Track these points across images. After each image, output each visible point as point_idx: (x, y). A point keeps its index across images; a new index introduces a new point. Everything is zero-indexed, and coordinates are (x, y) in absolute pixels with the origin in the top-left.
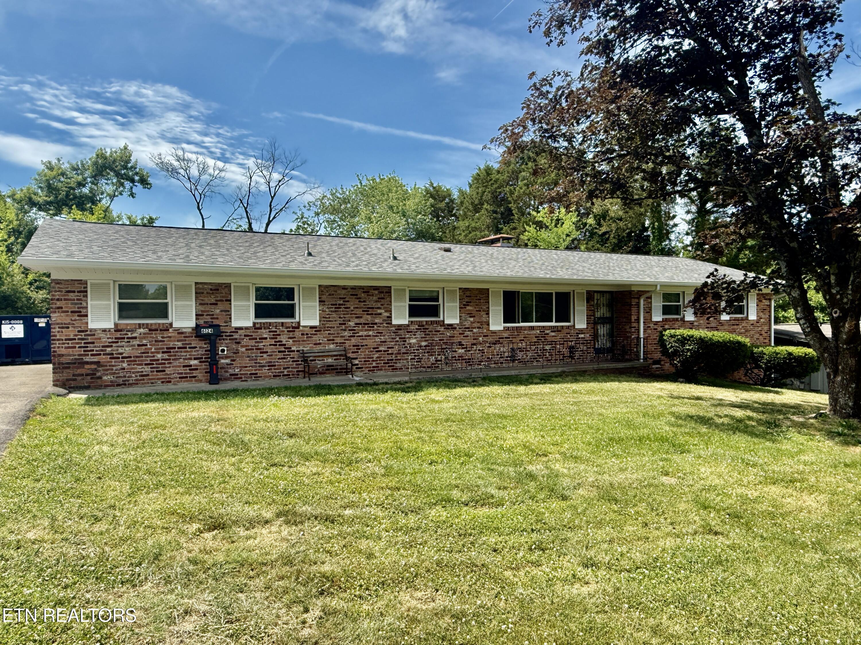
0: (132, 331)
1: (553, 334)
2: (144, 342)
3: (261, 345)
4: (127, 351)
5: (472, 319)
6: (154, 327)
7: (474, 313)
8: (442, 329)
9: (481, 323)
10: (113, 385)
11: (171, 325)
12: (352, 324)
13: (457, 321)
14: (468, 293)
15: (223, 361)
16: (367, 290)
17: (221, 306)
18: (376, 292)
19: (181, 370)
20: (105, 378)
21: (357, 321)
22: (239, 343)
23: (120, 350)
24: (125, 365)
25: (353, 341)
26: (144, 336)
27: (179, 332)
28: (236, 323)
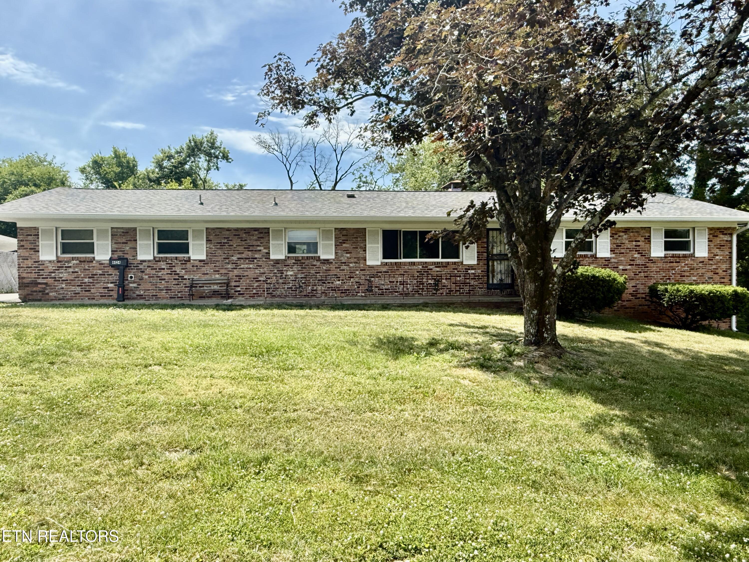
0: (68, 262)
1: (438, 269)
2: (76, 270)
3: (160, 274)
4: (65, 276)
5: (348, 255)
6: (82, 260)
7: (351, 250)
8: (318, 264)
9: (358, 258)
10: (56, 299)
11: (94, 258)
12: (235, 258)
13: (333, 257)
14: (344, 233)
15: (131, 285)
16: (248, 231)
17: (130, 245)
18: (256, 233)
19: (102, 290)
20: (51, 294)
21: (239, 256)
22: (143, 272)
23: (61, 275)
24: (64, 286)
25: (236, 272)
26: (76, 266)
27: (100, 263)
28: (140, 257)
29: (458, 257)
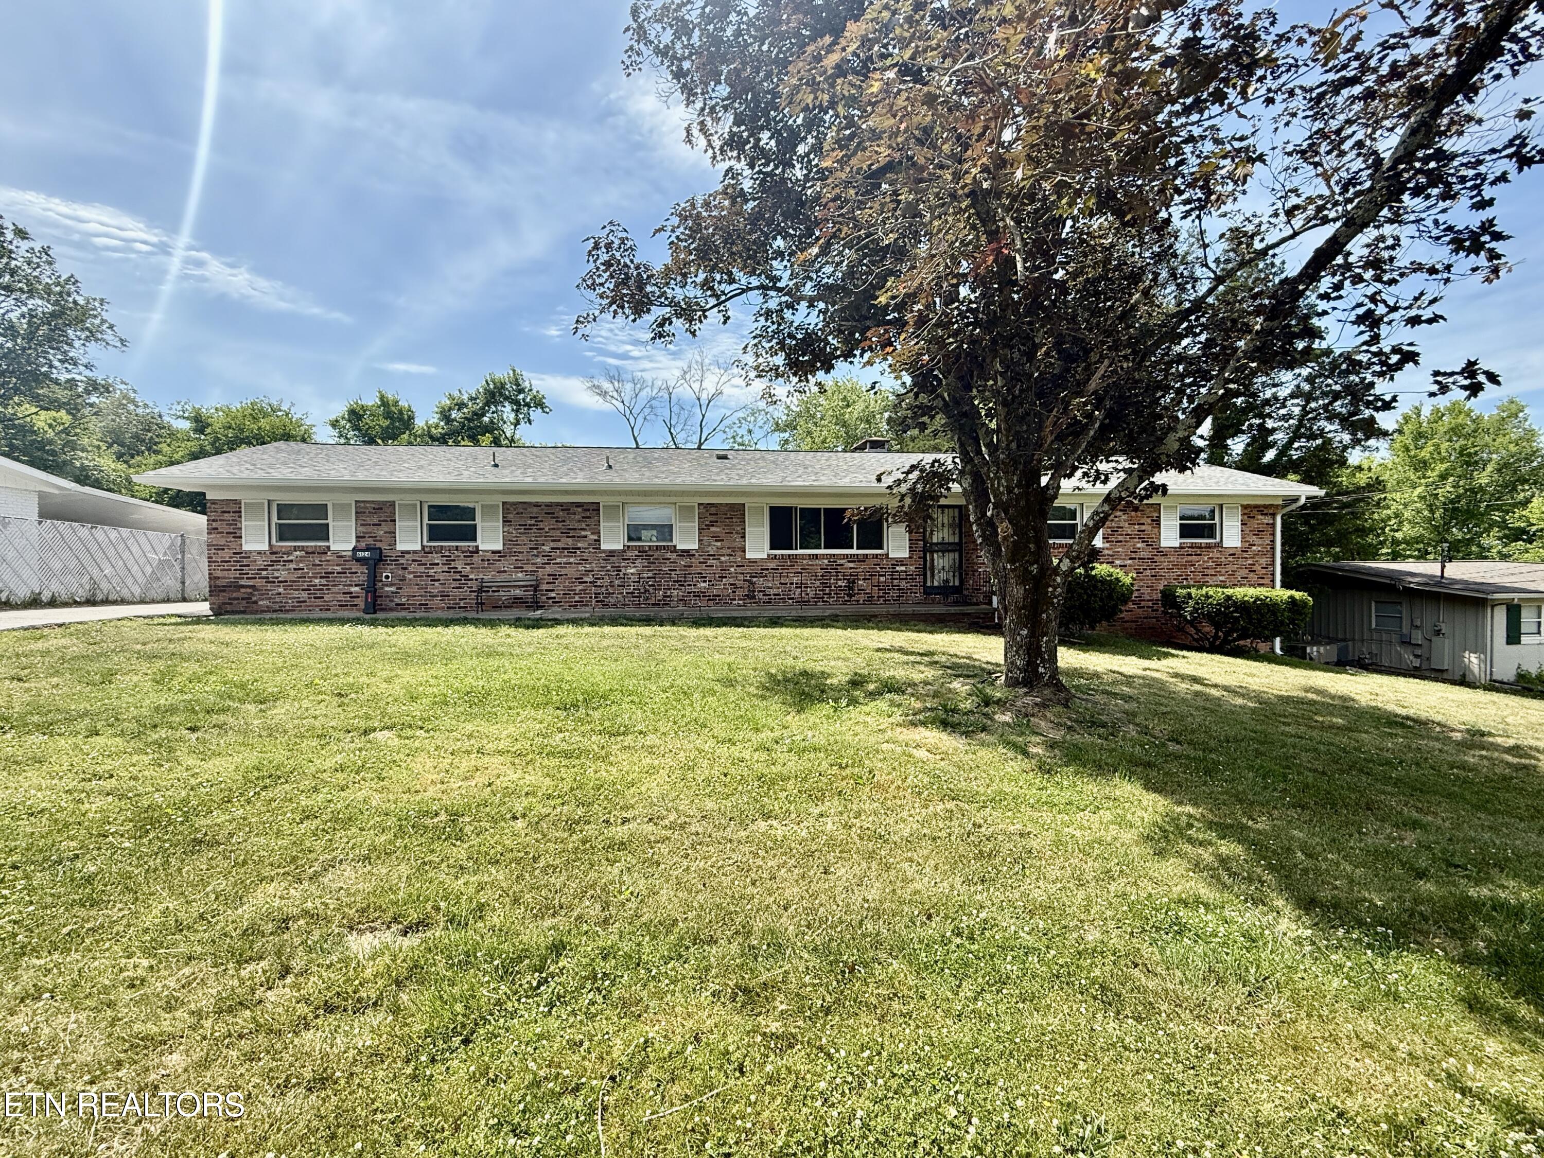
0: (289, 554)
1: (852, 565)
2: (301, 565)
3: (432, 572)
4: (283, 574)
5: (719, 544)
6: (310, 550)
7: (722, 536)
8: (674, 556)
9: (734, 549)
10: (269, 610)
11: (328, 547)
12: (546, 548)
13: (695, 546)
14: (713, 510)
15: (387, 589)
16: (567, 508)
17: (385, 527)
18: (580, 510)
19: (341, 597)
20: (261, 603)
21: (553, 545)
22: (405, 569)
23: (276, 574)
24: (281, 590)
25: (549, 569)
26: (300, 560)
27: (338, 555)
28: (400, 547)
29: (881, 548)
